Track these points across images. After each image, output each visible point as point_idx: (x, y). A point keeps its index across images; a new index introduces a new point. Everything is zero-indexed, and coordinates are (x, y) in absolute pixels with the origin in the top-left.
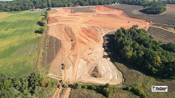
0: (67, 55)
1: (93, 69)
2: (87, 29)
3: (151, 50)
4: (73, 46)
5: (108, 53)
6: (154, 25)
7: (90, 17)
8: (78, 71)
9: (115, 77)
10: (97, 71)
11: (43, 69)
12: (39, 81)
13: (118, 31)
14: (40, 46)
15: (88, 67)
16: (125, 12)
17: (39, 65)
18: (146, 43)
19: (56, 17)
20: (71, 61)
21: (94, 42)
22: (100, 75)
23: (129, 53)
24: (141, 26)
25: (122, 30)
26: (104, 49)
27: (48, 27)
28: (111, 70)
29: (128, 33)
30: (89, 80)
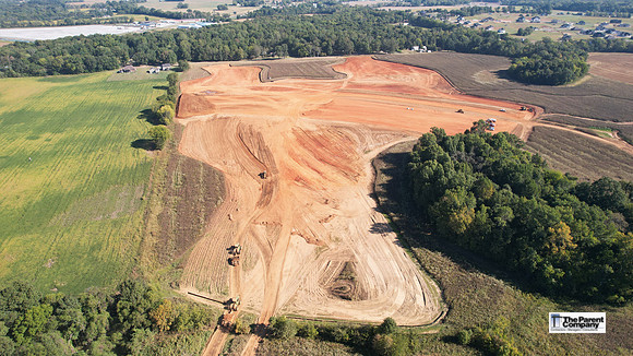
0: (244, 224)
1: (336, 272)
2: (316, 134)
3: (537, 203)
4: (267, 191)
5: (390, 218)
6: (548, 120)
7: (325, 93)
8: (285, 280)
9: (414, 299)
10: (352, 278)
11: (162, 270)
12: (148, 311)
13: (424, 141)
14: (152, 192)
15: (320, 265)
16: (446, 78)
17: (145, 258)
18: (522, 180)
19: (208, 93)
20: (259, 244)
21: (340, 178)
22: (363, 290)
23: (462, 215)
24: (504, 123)
25: (438, 137)
26: (373, 204)
27: (179, 129)
28: (399, 275)
29: (459, 149)
30: (323, 308)
